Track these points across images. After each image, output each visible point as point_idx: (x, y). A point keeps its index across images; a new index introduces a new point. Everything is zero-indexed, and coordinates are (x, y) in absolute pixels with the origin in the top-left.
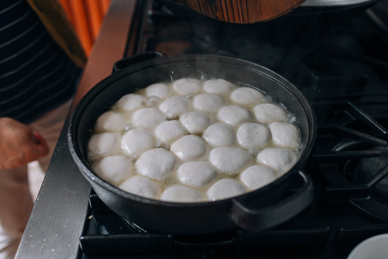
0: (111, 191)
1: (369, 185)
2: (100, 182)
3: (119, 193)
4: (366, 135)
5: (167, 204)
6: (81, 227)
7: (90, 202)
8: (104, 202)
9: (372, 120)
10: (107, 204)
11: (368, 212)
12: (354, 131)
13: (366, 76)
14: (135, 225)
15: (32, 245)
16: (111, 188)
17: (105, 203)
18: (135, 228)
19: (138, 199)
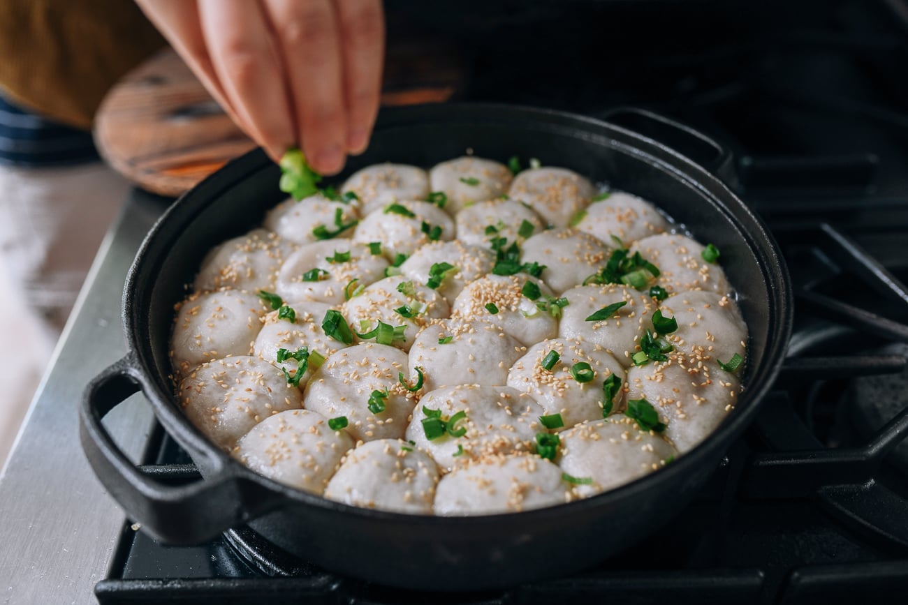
1: (873, 450)
4: (867, 314)
13: (873, 158)
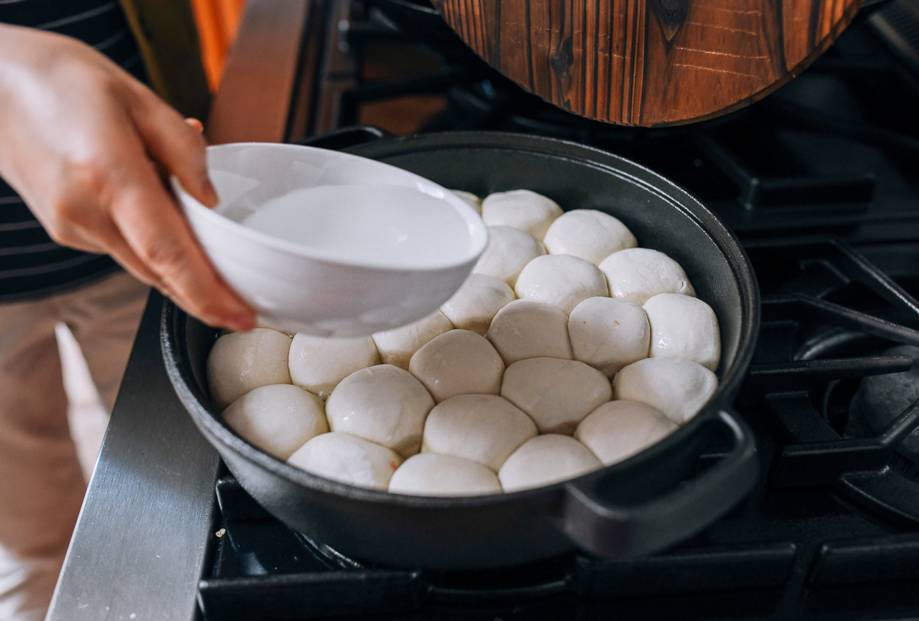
0: (273, 473)
1: (887, 440)
2: (246, 449)
3: (294, 476)
4: (876, 319)
5: (410, 501)
6: (198, 558)
7: (218, 497)
8: (254, 497)
9: (889, 283)
10: (261, 502)
11: (886, 505)
12: (847, 310)
14: (330, 548)
15: (83, 604)
16: (273, 465)
17: (257, 498)
18: (331, 558)
19: (340, 490)
